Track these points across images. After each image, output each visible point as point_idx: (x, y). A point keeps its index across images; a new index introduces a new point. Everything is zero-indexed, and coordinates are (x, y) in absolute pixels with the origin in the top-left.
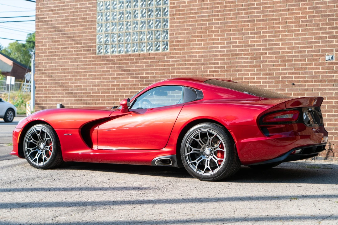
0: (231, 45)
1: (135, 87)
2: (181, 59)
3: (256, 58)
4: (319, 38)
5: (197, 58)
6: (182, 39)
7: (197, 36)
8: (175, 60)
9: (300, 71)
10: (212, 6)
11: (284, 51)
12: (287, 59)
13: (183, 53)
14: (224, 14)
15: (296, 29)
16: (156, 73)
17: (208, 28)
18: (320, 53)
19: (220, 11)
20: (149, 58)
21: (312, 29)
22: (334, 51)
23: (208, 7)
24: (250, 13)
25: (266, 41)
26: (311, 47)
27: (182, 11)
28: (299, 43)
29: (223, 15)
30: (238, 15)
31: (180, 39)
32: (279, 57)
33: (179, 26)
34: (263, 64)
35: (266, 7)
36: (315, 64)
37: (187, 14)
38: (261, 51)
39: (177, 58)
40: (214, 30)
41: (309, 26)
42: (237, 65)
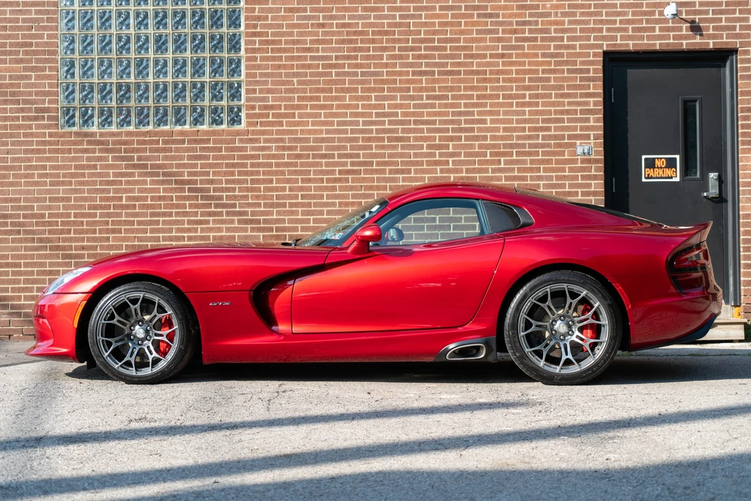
0: (386, 119)
1: (162, 203)
2: (274, 145)
3: (439, 147)
4: (562, 112)
5: (311, 144)
6: (276, 101)
7: (311, 99)
8: (259, 147)
9: (529, 175)
10: (342, 38)
11: (497, 134)
12: (502, 150)
13: (278, 132)
14: (370, 55)
15: (519, 94)
16: (213, 172)
17: (335, 82)
18: (566, 141)
19: (361, 49)
20: (196, 141)
21: (550, 96)
22: (592, 138)
23: (334, 38)
24: (426, 57)
25: (460, 114)
26: (549, 129)
27: (273, 44)
28: (525, 121)
29: (368, 57)
30: (399, 59)
31: (270, 103)
32: (488, 146)
33: (267, 75)
34: (455, 159)
35: (457, 48)
36: (558, 162)
37: (285, 50)
38: (450, 134)
39: (264, 143)
40: (348, 88)
41: (544, 88)
42: (399, 160)
